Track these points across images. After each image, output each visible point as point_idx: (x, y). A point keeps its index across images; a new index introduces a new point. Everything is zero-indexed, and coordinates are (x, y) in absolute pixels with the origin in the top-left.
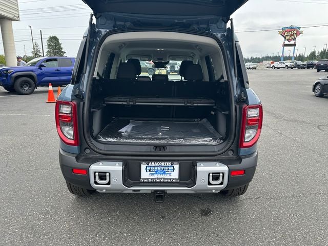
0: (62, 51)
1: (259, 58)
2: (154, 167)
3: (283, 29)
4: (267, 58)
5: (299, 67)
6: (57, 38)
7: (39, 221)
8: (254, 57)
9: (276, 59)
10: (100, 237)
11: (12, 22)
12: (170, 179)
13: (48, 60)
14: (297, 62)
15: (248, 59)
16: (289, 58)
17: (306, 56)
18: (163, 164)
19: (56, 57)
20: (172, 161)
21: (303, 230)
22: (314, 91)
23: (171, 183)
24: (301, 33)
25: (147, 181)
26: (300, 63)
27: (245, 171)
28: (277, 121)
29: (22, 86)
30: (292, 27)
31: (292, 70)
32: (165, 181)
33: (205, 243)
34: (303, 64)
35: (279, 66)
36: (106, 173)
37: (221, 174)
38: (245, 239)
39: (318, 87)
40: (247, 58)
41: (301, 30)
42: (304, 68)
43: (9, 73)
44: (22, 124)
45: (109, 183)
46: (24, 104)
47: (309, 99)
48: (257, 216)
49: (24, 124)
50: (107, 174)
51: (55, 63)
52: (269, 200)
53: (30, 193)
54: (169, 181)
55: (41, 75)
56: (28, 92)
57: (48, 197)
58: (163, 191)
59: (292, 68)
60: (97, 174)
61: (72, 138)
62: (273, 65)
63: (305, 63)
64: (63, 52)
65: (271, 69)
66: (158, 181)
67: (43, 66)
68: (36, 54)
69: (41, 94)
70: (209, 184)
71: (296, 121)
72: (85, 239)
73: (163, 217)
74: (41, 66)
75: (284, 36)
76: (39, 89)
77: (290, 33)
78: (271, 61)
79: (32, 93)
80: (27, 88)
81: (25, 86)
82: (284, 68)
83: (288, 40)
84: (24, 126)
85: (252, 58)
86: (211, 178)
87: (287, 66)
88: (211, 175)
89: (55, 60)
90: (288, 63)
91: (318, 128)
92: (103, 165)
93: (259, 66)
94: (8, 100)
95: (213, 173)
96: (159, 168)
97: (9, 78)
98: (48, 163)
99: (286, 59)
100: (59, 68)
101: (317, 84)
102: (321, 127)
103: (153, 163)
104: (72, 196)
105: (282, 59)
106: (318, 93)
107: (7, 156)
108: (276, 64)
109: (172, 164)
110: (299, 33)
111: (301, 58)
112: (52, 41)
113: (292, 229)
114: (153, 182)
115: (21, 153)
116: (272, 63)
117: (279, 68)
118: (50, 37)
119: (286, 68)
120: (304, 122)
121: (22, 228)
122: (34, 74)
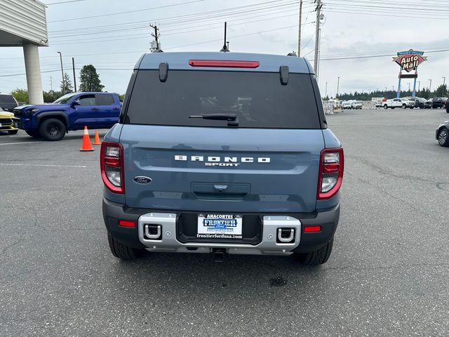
0: (100, 84)
1: (366, 94)
2: (213, 220)
3: (398, 54)
4: (378, 94)
5: (421, 106)
6: (93, 67)
7: (77, 285)
8: (360, 92)
9: (390, 95)
10: (148, 304)
11: (39, 47)
12: (232, 235)
13: (82, 97)
14: (419, 99)
15: (351, 95)
16: (408, 94)
17: (432, 91)
18: (224, 216)
19: (91, 93)
20: (234, 214)
21: (397, 304)
22: (438, 138)
23: (233, 240)
24: (424, 59)
25: (204, 236)
26: (423, 100)
27: (321, 227)
28: (383, 176)
29: (49, 130)
30: (411, 52)
31: (411, 110)
32: (225, 237)
33: (273, 314)
34: (427, 103)
35: (393, 105)
36: (157, 225)
37: (293, 230)
38: (323, 312)
39: (443, 133)
40: (349, 94)
41: (424, 55)
42: (429, 108)
43: (34, 112)
44: (51, 177)
45: (160, 238)
46: (52, 152)
47: (429, 149)
48: (341, 288)
49: (53, 177)
50: (159, 227)
51: (91, 100)
52: (359, 270)
53: (65, 255)
54: (231, 237)
55: (75, 116)
56: (57, 137)
57: (86, 260)
58: (224, 249)
59: (412, 108)
60: (147, 226)
61: (119, 185)
62: (385, 103)
63: (431, 100)
64: (101, 86)
65: (382, 108)
66: (218, 236)
67: (77, 104)
68: (66, 88)
69: (73, 140)
70: (278, 241)
71: (409, 177)
72: (131, 306)
73: (224, 285)
74: (74, 104)
75: (400, 64)
76: (71, 133)
77: (409, 60)
78: (383, 98)
79: (61, 138)
80: (55, 133)
81: (53, 129)
82: (400, 107)
83: (406, 69)
84: (53, 179)
85: (356, 93)
86: (280, 234)
87: (404, 104)
88: (280, 230)
89: (93, 96)
90: (407, 101)
91: (438, 186)
92: (154, 216)
93: (365, 105)
94: (32, 147)
95: (282, 229)
96: (219, 222)
97: (33, 119)
98: (85, 223)
99: (403, 94)
100: (97, 107)
101: (442, 128)
102: (441, 186)
103: (212, 216)
104: (114, 260)
105: (398, 95)
106: (443, 141)
107: (36, 214)
108: (390, 102)
109: (234, 218)
110: (421, 60)
111: (425, 94)
112: (86, 72)
113: (383, 304)
114: (212, 238)
115: (52, 210)
116: (384, 101)
117: (393, 108)
118: (85, 66)
119: (404, 107)
120: (419, 179)
121: (57, 292)
122: (65, 114)
